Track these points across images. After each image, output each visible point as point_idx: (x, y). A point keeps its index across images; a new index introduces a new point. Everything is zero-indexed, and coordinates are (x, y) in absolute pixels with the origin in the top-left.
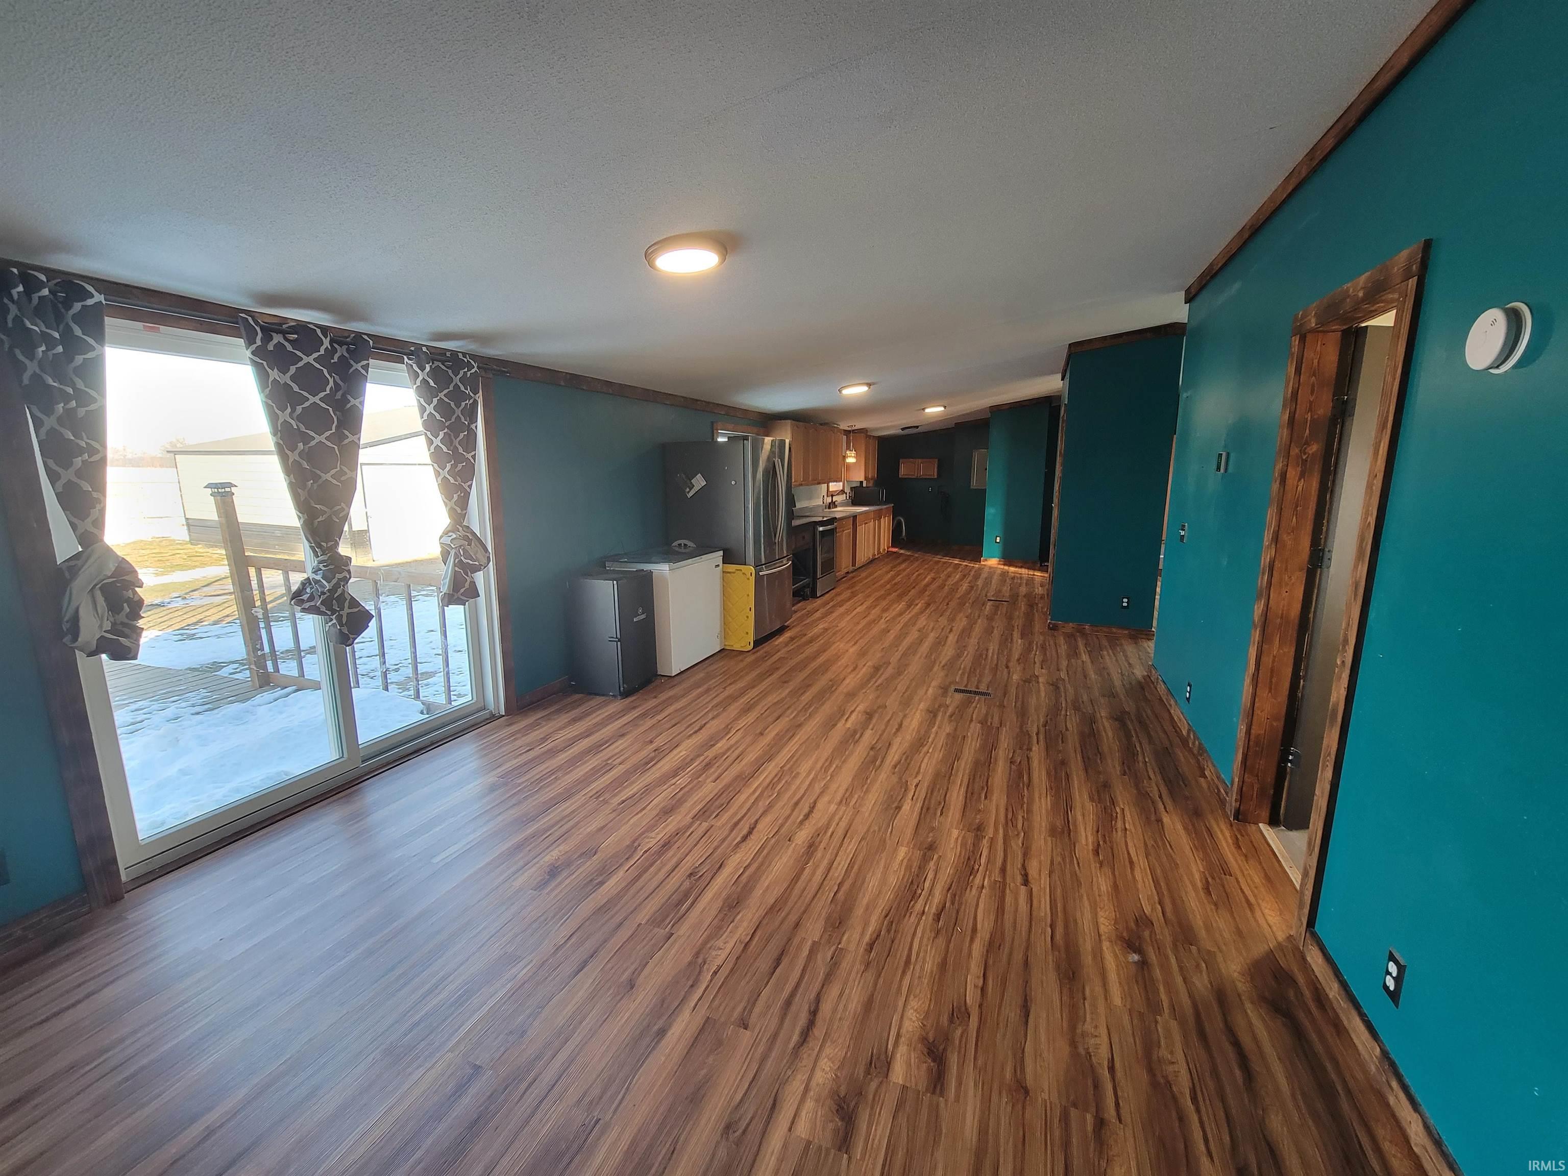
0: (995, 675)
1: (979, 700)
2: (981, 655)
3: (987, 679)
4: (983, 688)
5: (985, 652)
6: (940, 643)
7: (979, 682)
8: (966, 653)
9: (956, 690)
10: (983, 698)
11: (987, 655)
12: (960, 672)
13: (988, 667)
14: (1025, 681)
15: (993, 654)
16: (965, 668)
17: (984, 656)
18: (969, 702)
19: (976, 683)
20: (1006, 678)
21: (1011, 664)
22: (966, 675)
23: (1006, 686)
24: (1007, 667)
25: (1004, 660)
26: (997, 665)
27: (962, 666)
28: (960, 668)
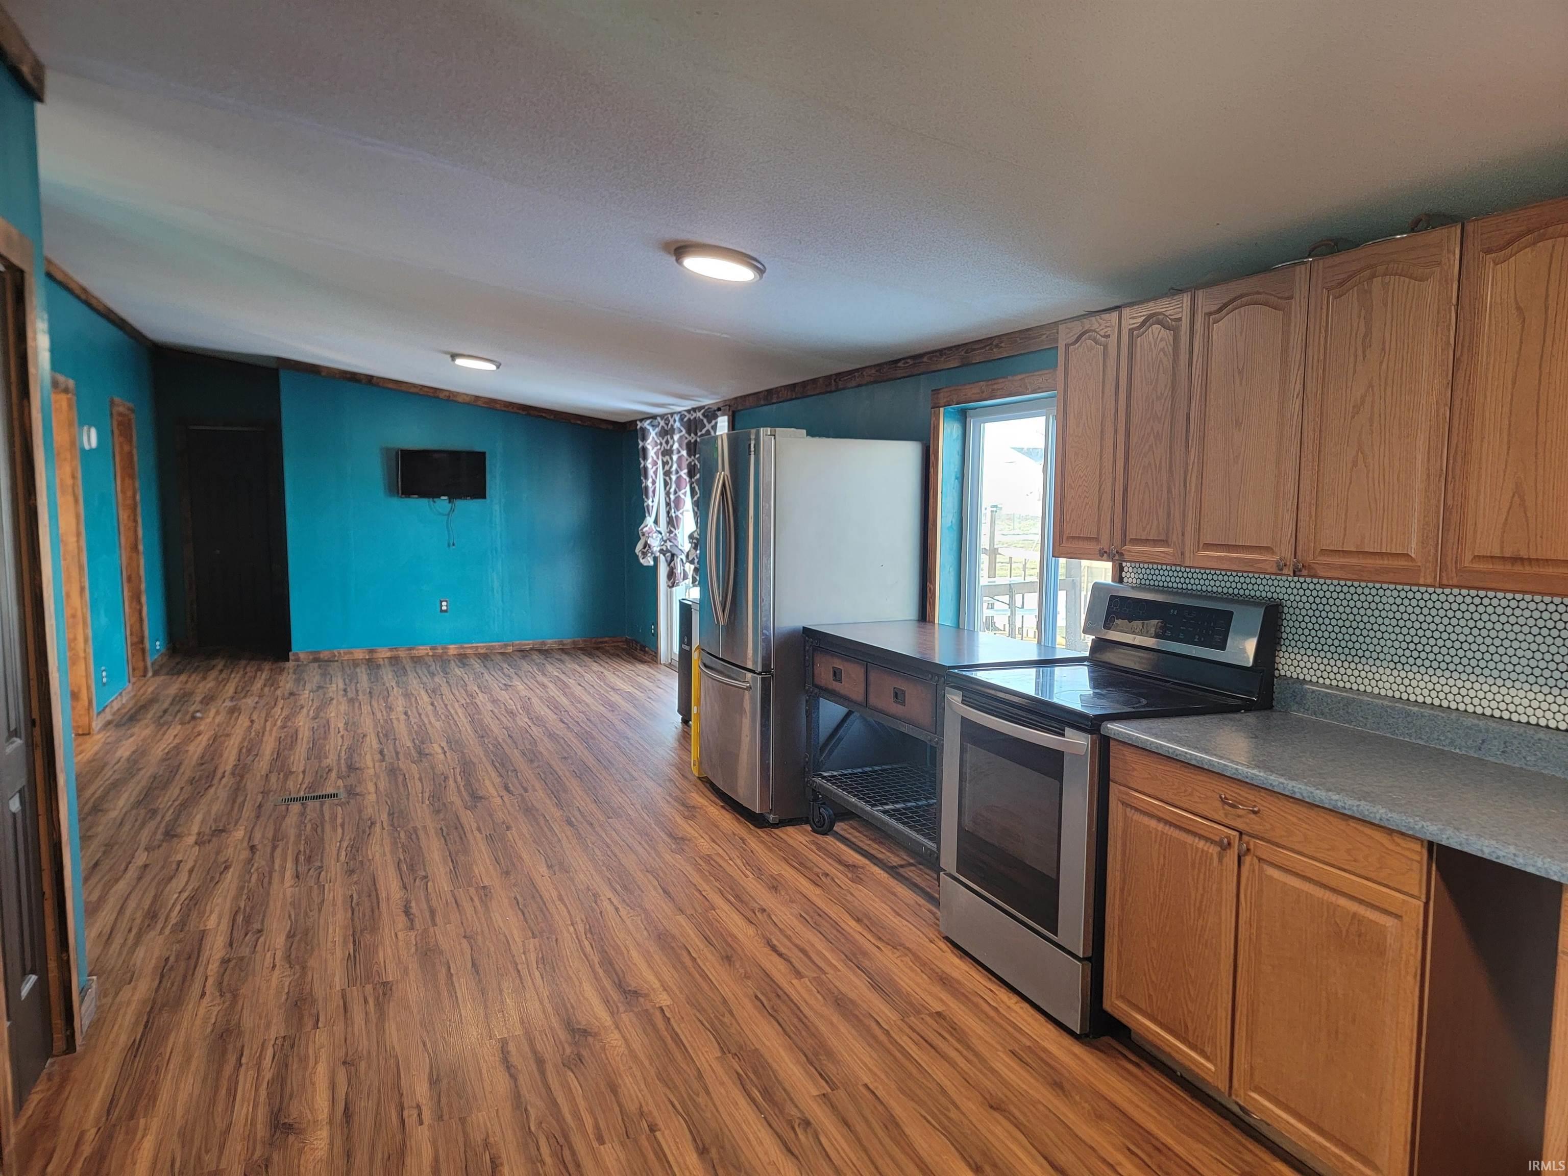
0: (277, 831)
1: (299, 791)
2: (309, 860)
3: (292, 819)
4: (296, 807)
5: (302, 869)
6: (412, 868)
7: (303, 814)
8: (343, 858)
9: (335, 795)
10: (293, 796)
11: (297, 860)
12: (339, 821)
13: (292, 839)
14: (223, 831)
15: (283, 868)
16: (334, 829)
17: (302, 858)
18: (311, 787)
19: (308, 811)
20: (257, 828)
21: (245, 854)
22: (327, 818)
23: (258, 817)
24: (253, 848)
25: (260, 861)
26: (274, 848)
27: (340, 830)
28: (342, 825)
